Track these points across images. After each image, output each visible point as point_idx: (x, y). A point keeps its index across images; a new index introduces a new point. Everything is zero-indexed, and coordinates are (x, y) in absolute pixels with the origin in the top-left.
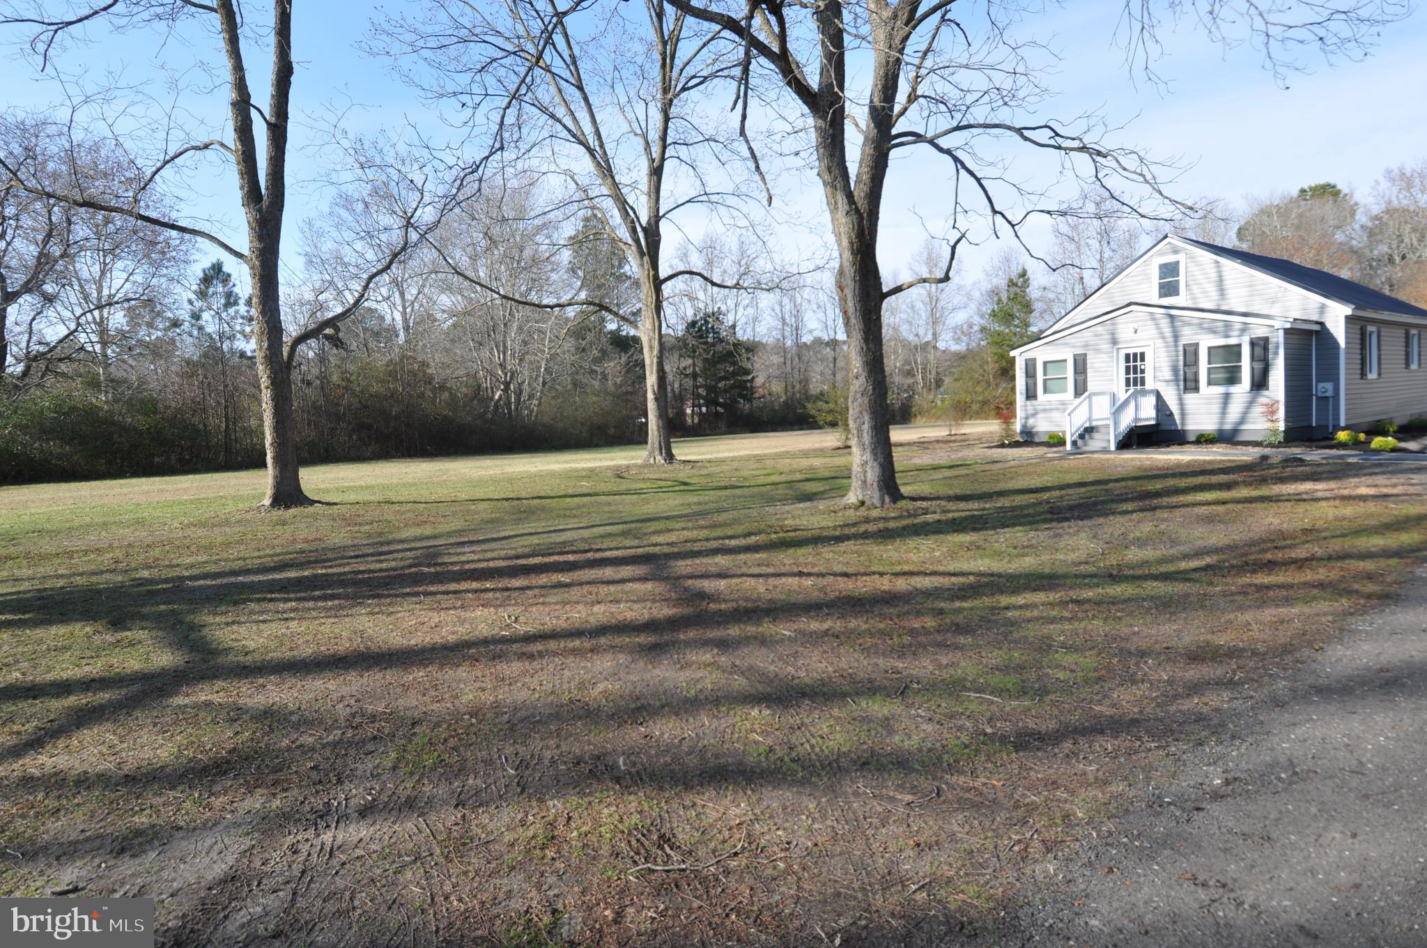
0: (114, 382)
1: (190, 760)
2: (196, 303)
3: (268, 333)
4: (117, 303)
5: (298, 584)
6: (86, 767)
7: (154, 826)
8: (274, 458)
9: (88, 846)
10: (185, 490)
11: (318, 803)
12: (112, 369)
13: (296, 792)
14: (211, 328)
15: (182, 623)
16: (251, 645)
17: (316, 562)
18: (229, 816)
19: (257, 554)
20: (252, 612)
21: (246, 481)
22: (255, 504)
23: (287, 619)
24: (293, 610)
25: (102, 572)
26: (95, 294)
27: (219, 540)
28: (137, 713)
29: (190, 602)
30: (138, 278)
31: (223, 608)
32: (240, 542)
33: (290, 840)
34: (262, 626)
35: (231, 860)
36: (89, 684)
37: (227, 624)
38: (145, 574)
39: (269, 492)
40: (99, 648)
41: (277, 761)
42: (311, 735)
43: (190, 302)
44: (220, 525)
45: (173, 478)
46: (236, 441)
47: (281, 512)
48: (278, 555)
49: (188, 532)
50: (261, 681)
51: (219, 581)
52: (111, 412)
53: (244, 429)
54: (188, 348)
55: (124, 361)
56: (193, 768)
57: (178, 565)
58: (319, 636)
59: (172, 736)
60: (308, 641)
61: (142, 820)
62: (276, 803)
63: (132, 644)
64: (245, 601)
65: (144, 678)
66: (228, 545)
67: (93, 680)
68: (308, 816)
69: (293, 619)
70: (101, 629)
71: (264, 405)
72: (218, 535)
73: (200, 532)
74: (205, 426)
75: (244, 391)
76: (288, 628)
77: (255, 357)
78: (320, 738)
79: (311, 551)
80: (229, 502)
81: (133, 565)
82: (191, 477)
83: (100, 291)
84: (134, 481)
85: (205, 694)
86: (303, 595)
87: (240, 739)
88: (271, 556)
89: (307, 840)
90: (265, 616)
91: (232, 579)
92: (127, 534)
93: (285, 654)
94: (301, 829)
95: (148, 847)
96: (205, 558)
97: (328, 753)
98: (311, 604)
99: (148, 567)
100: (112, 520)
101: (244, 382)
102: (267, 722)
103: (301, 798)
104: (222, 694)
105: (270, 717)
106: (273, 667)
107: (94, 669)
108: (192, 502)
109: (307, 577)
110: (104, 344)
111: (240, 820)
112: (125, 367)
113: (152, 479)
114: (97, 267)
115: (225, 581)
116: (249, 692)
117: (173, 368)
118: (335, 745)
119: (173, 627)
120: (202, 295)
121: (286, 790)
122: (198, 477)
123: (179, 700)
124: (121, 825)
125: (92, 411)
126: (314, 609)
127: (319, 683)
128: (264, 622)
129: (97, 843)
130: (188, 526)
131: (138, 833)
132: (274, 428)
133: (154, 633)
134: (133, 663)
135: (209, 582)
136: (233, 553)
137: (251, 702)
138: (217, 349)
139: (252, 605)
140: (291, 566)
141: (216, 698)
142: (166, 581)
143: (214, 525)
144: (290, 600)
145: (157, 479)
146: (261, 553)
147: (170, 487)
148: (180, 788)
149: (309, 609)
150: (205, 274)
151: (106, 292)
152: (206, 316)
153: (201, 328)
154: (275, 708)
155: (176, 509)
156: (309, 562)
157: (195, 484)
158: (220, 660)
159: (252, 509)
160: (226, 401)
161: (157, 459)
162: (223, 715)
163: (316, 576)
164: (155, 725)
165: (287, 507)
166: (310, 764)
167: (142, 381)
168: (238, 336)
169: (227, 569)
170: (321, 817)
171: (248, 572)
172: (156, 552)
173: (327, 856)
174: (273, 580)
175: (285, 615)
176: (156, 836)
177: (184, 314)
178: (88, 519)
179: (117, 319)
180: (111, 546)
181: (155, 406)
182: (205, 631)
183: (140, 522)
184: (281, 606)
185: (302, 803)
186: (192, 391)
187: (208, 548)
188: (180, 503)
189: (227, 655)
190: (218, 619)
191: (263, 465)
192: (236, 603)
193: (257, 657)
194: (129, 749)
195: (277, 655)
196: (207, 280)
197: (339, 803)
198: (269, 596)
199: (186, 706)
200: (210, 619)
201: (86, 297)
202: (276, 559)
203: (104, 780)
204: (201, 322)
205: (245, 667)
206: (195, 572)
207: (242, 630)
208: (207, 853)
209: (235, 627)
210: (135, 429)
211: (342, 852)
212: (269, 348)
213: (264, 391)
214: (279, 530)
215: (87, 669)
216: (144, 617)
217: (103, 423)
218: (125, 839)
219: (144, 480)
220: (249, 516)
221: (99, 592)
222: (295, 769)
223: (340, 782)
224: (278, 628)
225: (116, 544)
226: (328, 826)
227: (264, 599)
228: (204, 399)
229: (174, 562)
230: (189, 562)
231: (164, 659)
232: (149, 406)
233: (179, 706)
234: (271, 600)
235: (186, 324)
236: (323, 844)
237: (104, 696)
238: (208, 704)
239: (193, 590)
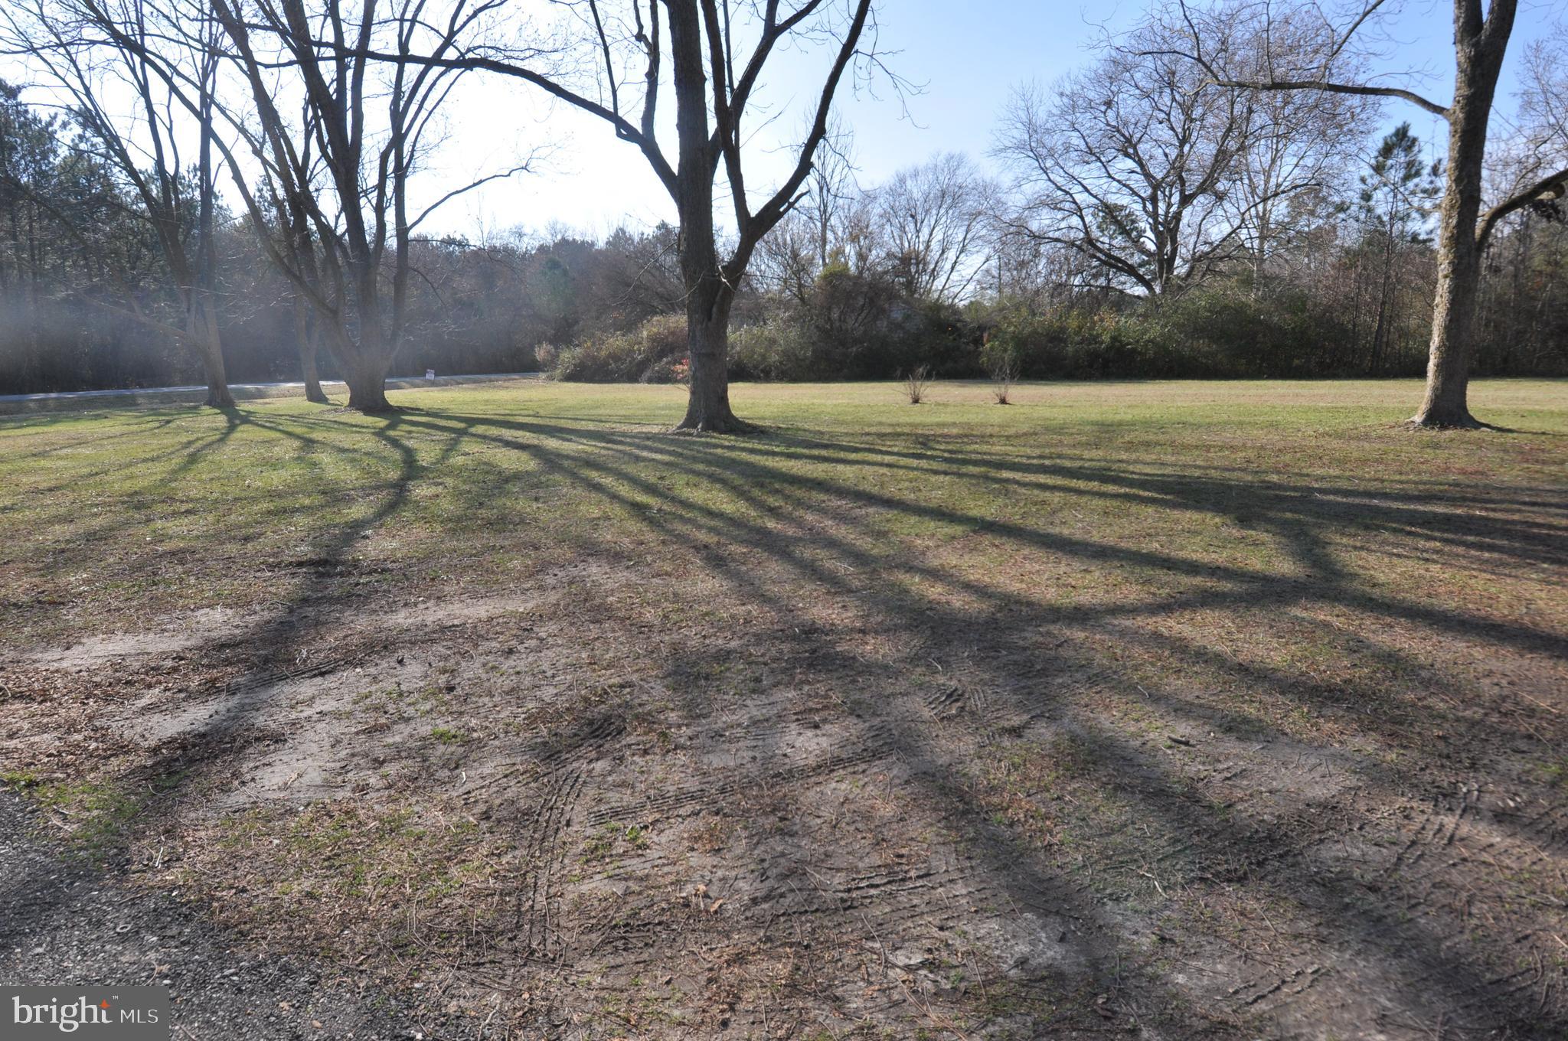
0: (1268, 280)
1: (1302, 674)
2: (1369, 181)
3: (1461, 206)
4: (1283, 192)
5: (1447, 523)
6: (1205, 642)
7: (1261, 721)
8: (1437, 366)
9: (1201, 712)
10: (1322, 396)
11: (1444, 779)
12: (1266, 265)
13: (1416, 754)
14: (1381, 209)
15: (1306, 535)
16: (1381, 578)
17: (1474, 500)
18: (1337, 745)
19: (1398, 477)
20: (1384, 542)
21: (1392, 392)
22: (1402, 419)
23: (1427, 560)
24: (1437, 552)
25: (1234, 470)
26: (1262, 187)
27: (1355, 455)
28: (1255, 610)
29: (1318, 515)
30: (1309, 161)
31: (1353, 531)
32: (1379, 461)
33: (1402, 801)
34: (1395, 560)
35: (1334, 789)
36: (1214, 571)
37: (1355, 548)
38: (1275, 478)
39: (1424, 406)
40: (1225, 539)
41: (1398, 712)
42: (1442, 700)
43: (1363, 180)
44: (1358, 438)
45: (1310, 383)
46: (1387, 344)
47: (1434, 433)
48: (1425, 483)
49: (1322, 441)
50: (1389, 620)
51: (1350, 500)
52: (1259, 311)
53: (1400, 330)
54: (1350, 234)
55: (1280, 256)
56: (1305, 683)
57: (1308, 475)
58: (1468, 591)
59: (1287, 643)
60: (1451, 592)
61: (1251, 710)
62: (1392, 756)
63: (1255, 544)
64: (1378, 528)
65: (1266, 580)
66: (1364, 462)
67: (1218, 568)
68: (1429, 787)
69: (1435, 562)
70: (1229, 522)
71: (1438, 300)
72: (1354, 450)
73: (1335, 443)
74: (1354, 326)
75: (1409, 282)
76: (1427, 570)
77: (1432, 240)
78: (1454, 708)
79: (1468, 486)
80: (1371, 414)
81: (1264, 467)
82: (1329, 382)
83: (1267, 182)
84: (1270, 383)
85: (1323, 613)
86: (1451, 536)
87: (1358, 672)
88: (1416, 483)
89: (1423, 812)
90: (1400, 551)
91: (1366, 501)
92: (1261, 436)
93: (1418, 597)
94: (1419, 797)
95: (1253, 737)
96: (1337, 472)
97: (1462, 729)
98: (1461, 550)
99: (1278, 473)
100: (1247, 420)
101: (1410, 272)
102: (1392, 666)
103: (1421, 764)
104: (1342, 619)
105: (1394, 662)
106: (1405, 609)
107: (1219, 557)
108: (1328, 410)
109: (1459, 516)
110: (1262, 238)
111: (1347, 754)
112: (1281, 261)
113: (1288, 382)
114: (1269, 156)
115: (1357, 501)
116: (1373, 627)
117: (1330, 260)
118: (1473, 724)
119: (1297, 536)
120: (1379, 169)
121: (1405, 748)
122: (1337, 383)
123: (1296, 611)
124: (1232, 708)
125: (1240, 310)
126: (1464, 557)
127: (1461, 645)
128: (1399, 556)
129: (1209, 712)
130: (1323, 435)
131: (1246, 720)
132: (1446, 327)
133: (1278, 539)
134: (1255, 563)
135: (1339, 499)
136: (1370, 472)
137: (1374, 639)
138: (1384, 234)
139: (1387, 534)
140: (1440, 499)
141: (1338, 623)
142: (1295, 489)
143: (1351, 438)
144: (1435, 539)
145: (1294, 383)
146: (1404, 478)
147: (1305, 392)
148: (1290, 696)
149: (1458, 555)
150: (1386, 143)
151: (1273, 181)
152: (1378, 195)
153: (1369, 210)
154: (1402, 654)
155: (1312, 416)
156: (1464, 499)
157: (1333, 391)
158: (1343, 584)
159: (1397, 425)
160: (1385, 296)
161: (1296, 362)
162: (1341, 641)
163: (1472, 517)
164: (1271, 627)
165: (1443, 427)
166: (1437, 732)
167: (1295, 275)
168: (1414, 215)
169: (1361, 489)
170: (1445, 796)
171: (1385, 496)
172: (1287, 458)
173: (1445, 841)
174: (1416, 511)
175: (1425, 555)
176: (1261, 730)
177: (1353, 196)
178: (1225, 417)
179: (1279, 210)
180: (1244, 445)
181: (1304, 304)
182: (1330, 549)
183: (1273, 425)
184: (1421, 543)
185: (1422, 769)
186: (1348, 286)
187: (1342, 462)
188: (1316, 410)
189: (1352, 581)
190: (1345, 540)
191: (1421, 374)
192: (1367, 528)
193: (1386, 592)
194: (1245, 642)
195: (1411, 597)
196: (1387, 151)
197: (1469, 791)
198: (1408, 528)
199: (1303, 619)
200: (1337, 538)
201: (1253, 192)
202: (1421, 487)
203: (1218, 661)
204: (1372, 203)
205: (1371, 599)
206: (1325, 485)
207: (1372, 558)
208: (1310, 770)
209: (1364, 554)
210: (1280, 328)
211: (1465, 846)
212: (1458, 225)
213: (1441, 281)
214: (1429, 454)
215: (1213, 556)
216: (1269, 521)
217: (1250, 322)
218: (1234, 720)
219: (1279, 383)
220: (1393, 432)
221: (1230, 487)
222: (1418, 729)
223: (1473, 767)
224: (1418, 569)
225: (1249, 444)
226: (1450, 809)
227: (1401, 531)
228: (1359, 294)
229: (1305, 471)
230: (1320, 472)
231: (1286, 567)
232: (1297, 303)
233: (1296, 617)
234: (1409, 533)
235: (1354, 208)
236: (1442, 826)
237: (1227, 586)
238: (1326, 625)
239: (1322, 504)
